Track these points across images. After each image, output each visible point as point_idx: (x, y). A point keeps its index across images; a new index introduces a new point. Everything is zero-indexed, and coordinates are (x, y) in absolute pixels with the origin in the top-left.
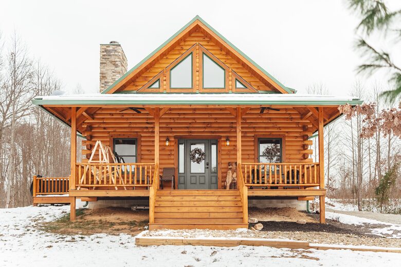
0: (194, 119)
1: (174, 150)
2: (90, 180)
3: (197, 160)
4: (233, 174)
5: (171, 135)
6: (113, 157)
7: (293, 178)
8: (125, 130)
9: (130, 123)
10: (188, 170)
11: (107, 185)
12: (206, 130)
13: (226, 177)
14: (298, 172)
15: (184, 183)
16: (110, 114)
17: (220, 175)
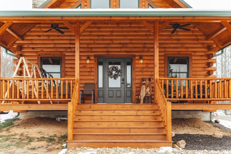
0: (111, 40)
1: (94, 67)
2: (13, 95)
3: (114, 76)
4: (146, 88)
5: (91, 54)
6: (40, 73)
7: (199, 92)
8: (51, 50)
9: (56, 43)
10: (106, 85)
11: (30, 100)
12: (122, 50)
13: (140, 91)
14: (204, 87)
15: (103, 97)
16: (38, 36)
17: (134, 90)
